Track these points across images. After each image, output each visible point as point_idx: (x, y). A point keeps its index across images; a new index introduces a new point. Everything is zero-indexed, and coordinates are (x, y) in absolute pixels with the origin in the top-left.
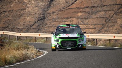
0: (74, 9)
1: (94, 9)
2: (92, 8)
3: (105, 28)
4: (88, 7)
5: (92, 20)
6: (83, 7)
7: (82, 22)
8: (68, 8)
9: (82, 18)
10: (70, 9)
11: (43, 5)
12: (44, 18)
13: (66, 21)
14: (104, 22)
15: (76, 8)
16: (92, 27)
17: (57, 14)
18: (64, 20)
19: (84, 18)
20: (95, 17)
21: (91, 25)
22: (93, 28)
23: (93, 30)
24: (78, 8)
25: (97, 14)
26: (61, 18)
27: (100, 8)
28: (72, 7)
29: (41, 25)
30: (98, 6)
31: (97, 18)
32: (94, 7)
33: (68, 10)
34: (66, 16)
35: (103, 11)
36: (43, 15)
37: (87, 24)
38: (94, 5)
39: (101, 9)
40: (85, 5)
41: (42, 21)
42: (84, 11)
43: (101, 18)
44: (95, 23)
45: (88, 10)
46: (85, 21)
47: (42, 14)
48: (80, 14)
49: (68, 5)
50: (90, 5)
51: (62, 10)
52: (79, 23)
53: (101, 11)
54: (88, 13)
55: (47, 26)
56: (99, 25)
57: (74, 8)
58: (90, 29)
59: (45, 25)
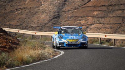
0: (90, 8)
1: (111, 8)
2: (108, 6)
3: (122, 28)
4: (104, 5)
5: (108, 19)
6: (99, 5)
7: (98, 21)
8: (83, 6)
9: (98, 17)
10: (86, 7)
11: (58, 3)
12: (59, 17)
13: (81, 20)
14: (121, 22)
15: (92, 6)
16: (108, 26)
17: (73, 13)
18: (79, 18)
19: (100, 17)
20: (112, 16)
21: (108, 24)
22: (110, 27)
23: (109, 29)
24: (94, 7)
25: (114, 13)
26: (77, 16)
27: (117, 7)
28: (88, 6)
29: (55, 23)
30: (114, 5)
31: (114, 17)
32: (110, 5)
33: (84, 9)
34: (82, 15)
35: (120, 10)
36: (58, 14)
37: (103, 23)
38: (111, 4)
39: (119, 8)
40: (102, 4)
41: (57, 19)
42: (100, 10)
43: (117, 17)
44: (111, 22)
45: (104, 8)
46: (101, 20)
47: (57, 12)
48: (96, 13)
49: (83, 3)
50: (107, 3)
51: (78, 9)
52: (95, 22)
53: (118, 10)
54: (105, 11)
55: (61, 24)
56: (116, 25)
57: (90, 6)
58: (106, 28)
59: (59, 24)
